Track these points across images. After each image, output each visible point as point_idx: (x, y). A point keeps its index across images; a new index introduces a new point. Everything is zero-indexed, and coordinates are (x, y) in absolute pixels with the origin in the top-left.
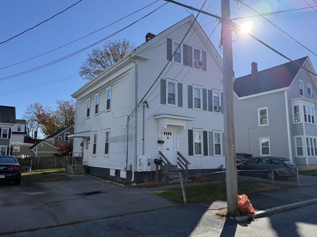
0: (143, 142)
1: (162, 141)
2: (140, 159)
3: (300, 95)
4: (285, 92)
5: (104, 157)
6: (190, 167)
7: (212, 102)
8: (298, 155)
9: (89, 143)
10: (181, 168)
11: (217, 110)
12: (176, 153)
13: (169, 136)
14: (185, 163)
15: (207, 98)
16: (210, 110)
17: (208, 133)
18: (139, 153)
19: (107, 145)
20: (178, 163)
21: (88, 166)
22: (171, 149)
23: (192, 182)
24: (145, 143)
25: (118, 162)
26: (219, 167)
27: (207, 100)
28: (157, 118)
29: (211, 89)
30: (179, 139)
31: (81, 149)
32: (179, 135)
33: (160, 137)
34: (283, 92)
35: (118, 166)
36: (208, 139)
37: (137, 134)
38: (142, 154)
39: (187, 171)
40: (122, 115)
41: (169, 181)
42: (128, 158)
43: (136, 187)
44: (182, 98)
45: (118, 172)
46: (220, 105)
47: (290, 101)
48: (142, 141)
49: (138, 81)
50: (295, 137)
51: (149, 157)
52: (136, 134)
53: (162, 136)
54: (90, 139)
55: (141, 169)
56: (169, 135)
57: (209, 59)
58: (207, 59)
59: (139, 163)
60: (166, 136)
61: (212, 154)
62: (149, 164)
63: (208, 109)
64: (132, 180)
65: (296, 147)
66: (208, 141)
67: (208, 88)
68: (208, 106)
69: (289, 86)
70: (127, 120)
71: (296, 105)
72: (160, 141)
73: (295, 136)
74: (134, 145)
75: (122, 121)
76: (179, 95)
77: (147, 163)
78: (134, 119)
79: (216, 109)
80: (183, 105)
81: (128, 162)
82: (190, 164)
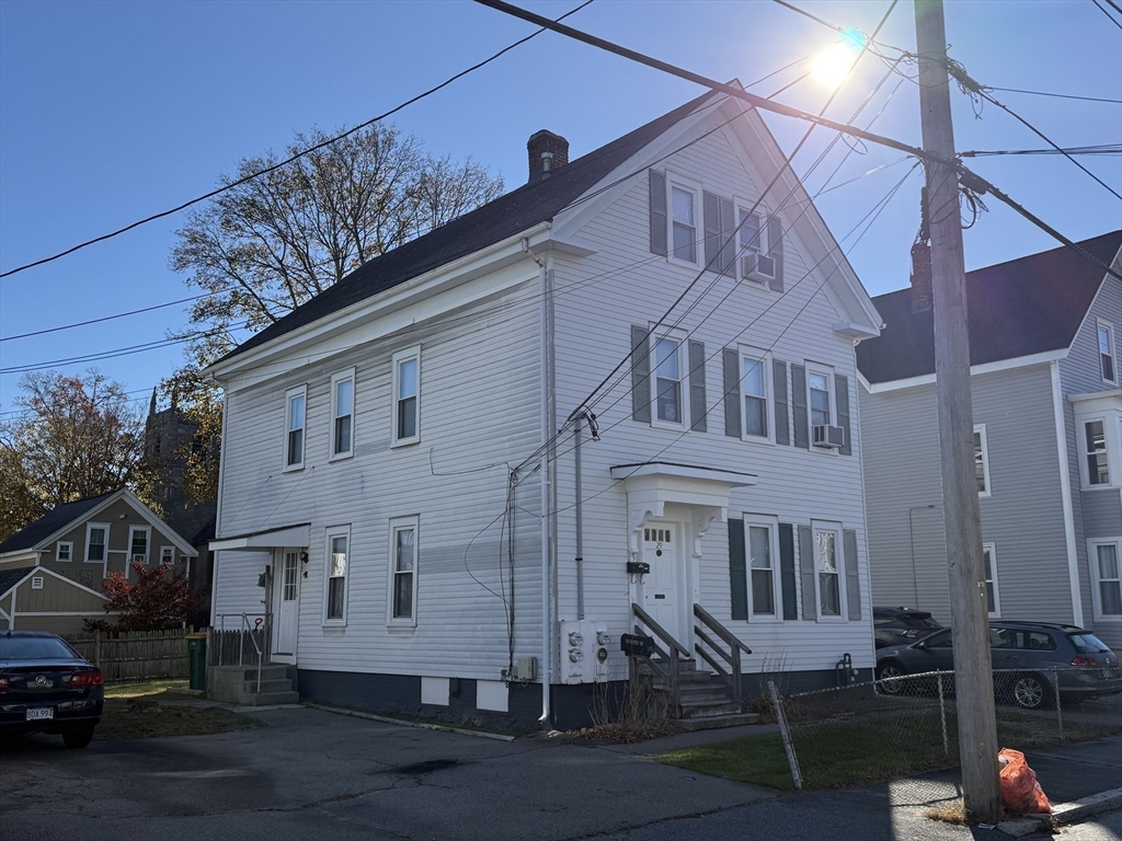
0: (579, 570)
1: (643, 564)
2: (571, 635)
3: (1105, 380)
4: (1053, 367)
5: (391, 629)
6: (749, 665)
7: (806, 409)
8: (1104, 613)
9: (306, 574)
10: (708, 668)
11: (827, 442)
12: (688, 611)
13: (665, 545)
14: (728, 650)
15: (790, 398)
16: (801, 442)
17: (795, 532)
18: (567, 613)
19: (403, 582)
20: (698, 649)
21: (300, 667)
22: (671, 597)
23: (760, 723)
24: (584, 573)
25: (464, 647)
26: (838, 664)
27: (790, 403)
28: (623, 476)
29: (801, 362)
30: (699, 557)
31: (263, 598)
32: (698, 542)
33: (635, 548)
34: (1046, 367)
35: (466, 664)
36: (796, 556)
37: (556, 538)
38: (575, 617)
39: (738, 679)
40: (483, 463)
41: (681, 718)
42: (516, 633)
43: (563, 741)
44: (704, 397)
45: (463, 689)
46: (834, 422)
47: (1072, 404)
48: (575, 565)
49: (556, 335)
50: (1093, 544)
51: (603, 628)
52: (552, 540)
53: (639, 546)
54: (307, 555)
55: (575, 676)
56: (661, 539)
57: (790, 244)
58: (785, 248)
59: (571, 652)
60: (653, 545)
61: (810, 616)
62: (602, 655)
63: (792, 438)
64: (544, 716)
65: (1096, 579)
66: (797, 562)
67: (791, 358)
68: (791, 426)
69: (1068, 347)
70: (506, 483)
71: (1093, 418)
72: (636, 565)
73: (1089, 540)
74: (544, 583)
75: (483, 488)
76: (692, 387)
77: (596, 651)
78: (544, 483)
79: (823, 439)
80: (708, 424)
81: (517, 648)
82: (750, 652)
